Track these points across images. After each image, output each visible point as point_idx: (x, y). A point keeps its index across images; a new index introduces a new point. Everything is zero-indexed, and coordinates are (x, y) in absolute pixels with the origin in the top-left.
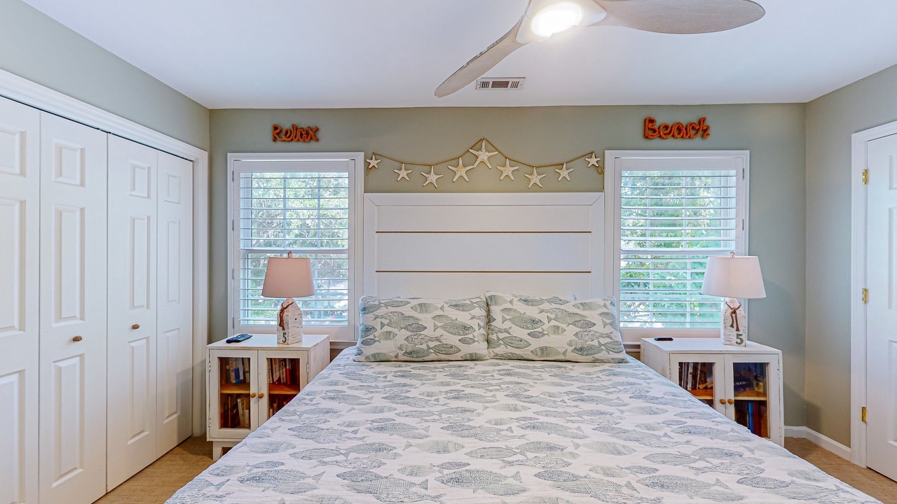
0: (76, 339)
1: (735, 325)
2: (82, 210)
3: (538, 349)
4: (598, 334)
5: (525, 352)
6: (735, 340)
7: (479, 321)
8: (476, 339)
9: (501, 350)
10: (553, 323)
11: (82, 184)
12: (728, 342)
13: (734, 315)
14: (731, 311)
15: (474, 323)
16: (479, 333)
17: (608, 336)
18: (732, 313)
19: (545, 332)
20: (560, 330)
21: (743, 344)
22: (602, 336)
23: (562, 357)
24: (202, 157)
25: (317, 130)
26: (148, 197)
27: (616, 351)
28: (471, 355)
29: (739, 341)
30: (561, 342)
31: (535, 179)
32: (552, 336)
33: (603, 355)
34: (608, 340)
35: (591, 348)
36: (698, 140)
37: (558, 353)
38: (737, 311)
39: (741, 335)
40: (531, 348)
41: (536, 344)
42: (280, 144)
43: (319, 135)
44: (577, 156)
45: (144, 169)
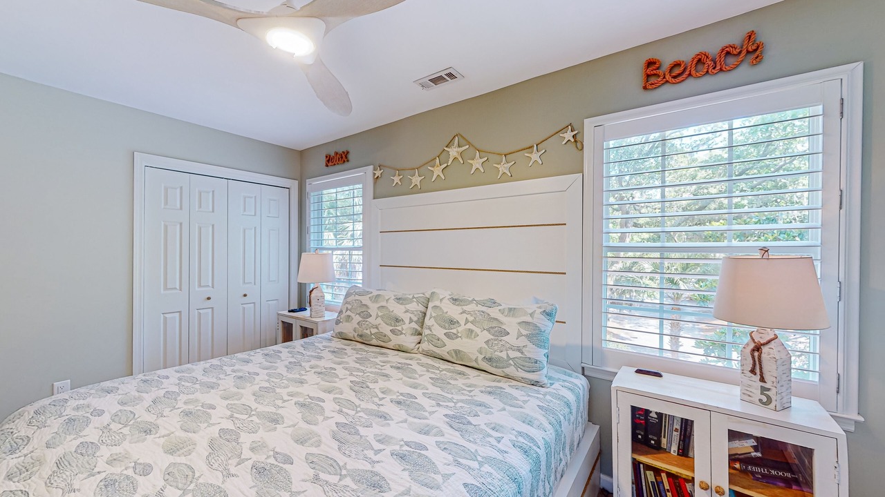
0: (209, 298)
1: (758, 371)
2: (213, 226)
3: (452, 352)
4: (508, 346)
5: (442, 352)
6: (757, 394)
7: (412, 316)
8: (404, 332)
9: (425, 346)
10: (470, 326)
11: (213, 211)
12: (746, 397)
13: (756, 354)
14: (752, 346)
15: (406, 317)
16: (407, 327)
17: (519, 350)
18: (753, 350)
19: (459, 335)
20: (473, 335)
21: (772, 406)
22: (512, 348)
23: (474, 364)
24: (294, 185)
25: (348, 152)
26: (255, 215)
27: (526, 369)
28: (399, 346)
29: (765, 399)
30: (472, 347)
31: (503, 168)
32: (465, 340)
33: (511, 370)
34: (519, 355)
35: (499, 359)
36: (744, 71)
37: (471, 360)
38: (765, 349)
39: (769, 390)
40: (447, 349)
41: (451, 345)
42: (331, 169)
43: (350, 157)
44: (551, 134)
45: (252, 198)
